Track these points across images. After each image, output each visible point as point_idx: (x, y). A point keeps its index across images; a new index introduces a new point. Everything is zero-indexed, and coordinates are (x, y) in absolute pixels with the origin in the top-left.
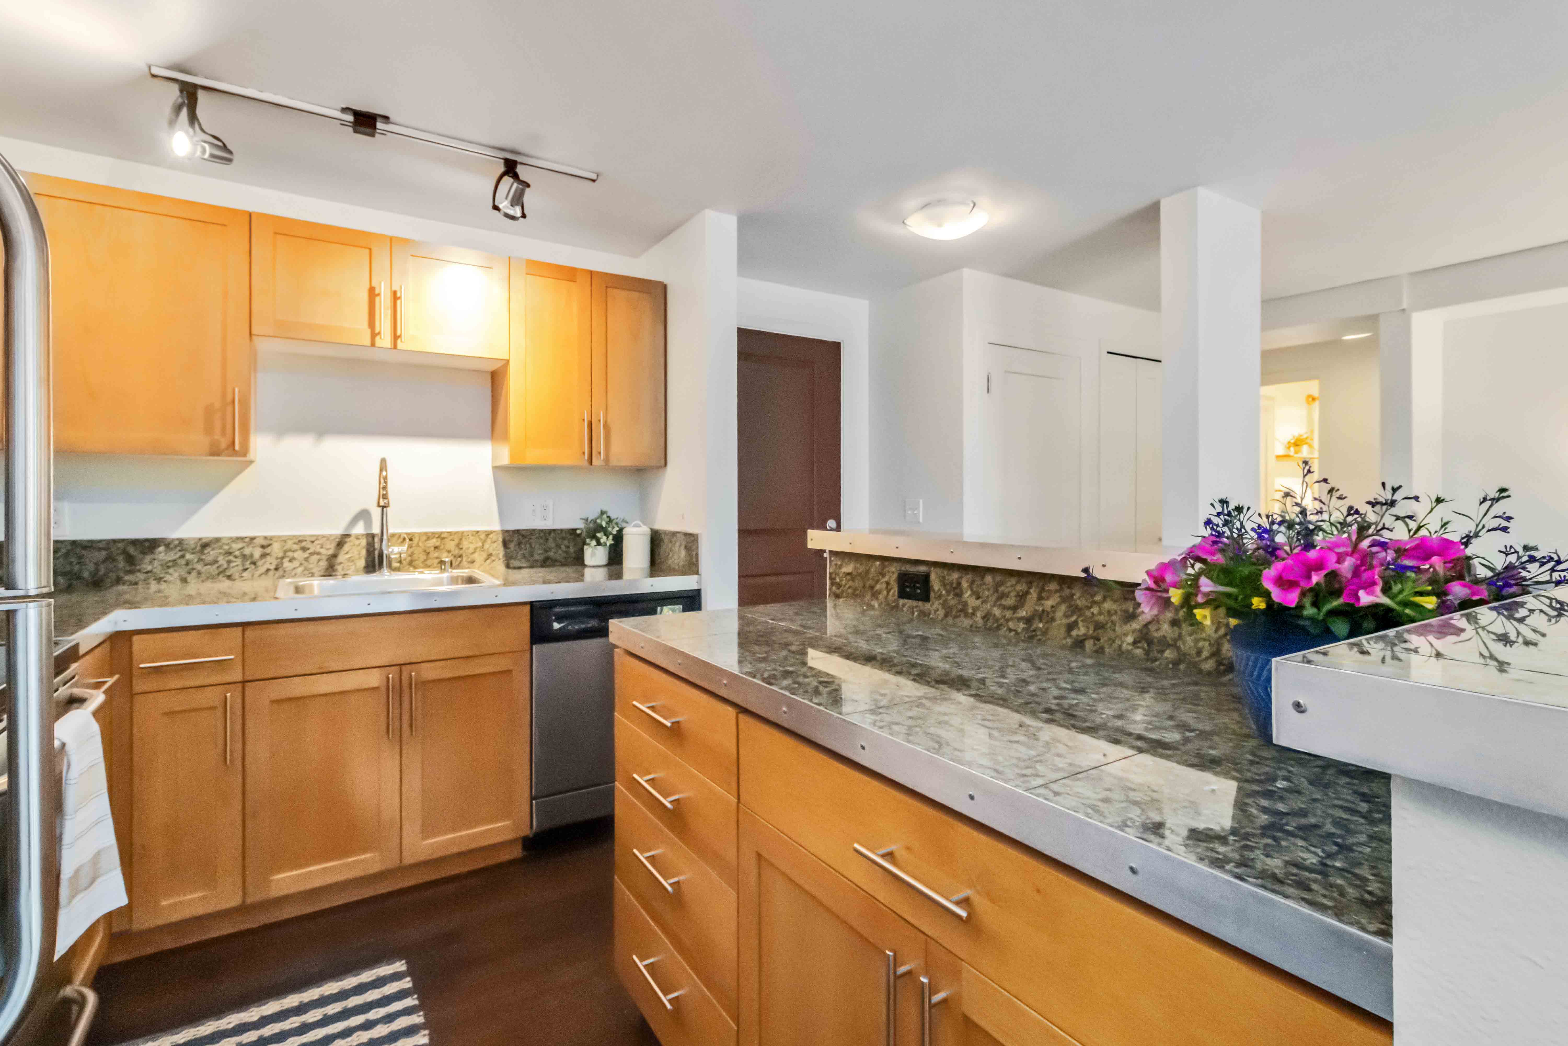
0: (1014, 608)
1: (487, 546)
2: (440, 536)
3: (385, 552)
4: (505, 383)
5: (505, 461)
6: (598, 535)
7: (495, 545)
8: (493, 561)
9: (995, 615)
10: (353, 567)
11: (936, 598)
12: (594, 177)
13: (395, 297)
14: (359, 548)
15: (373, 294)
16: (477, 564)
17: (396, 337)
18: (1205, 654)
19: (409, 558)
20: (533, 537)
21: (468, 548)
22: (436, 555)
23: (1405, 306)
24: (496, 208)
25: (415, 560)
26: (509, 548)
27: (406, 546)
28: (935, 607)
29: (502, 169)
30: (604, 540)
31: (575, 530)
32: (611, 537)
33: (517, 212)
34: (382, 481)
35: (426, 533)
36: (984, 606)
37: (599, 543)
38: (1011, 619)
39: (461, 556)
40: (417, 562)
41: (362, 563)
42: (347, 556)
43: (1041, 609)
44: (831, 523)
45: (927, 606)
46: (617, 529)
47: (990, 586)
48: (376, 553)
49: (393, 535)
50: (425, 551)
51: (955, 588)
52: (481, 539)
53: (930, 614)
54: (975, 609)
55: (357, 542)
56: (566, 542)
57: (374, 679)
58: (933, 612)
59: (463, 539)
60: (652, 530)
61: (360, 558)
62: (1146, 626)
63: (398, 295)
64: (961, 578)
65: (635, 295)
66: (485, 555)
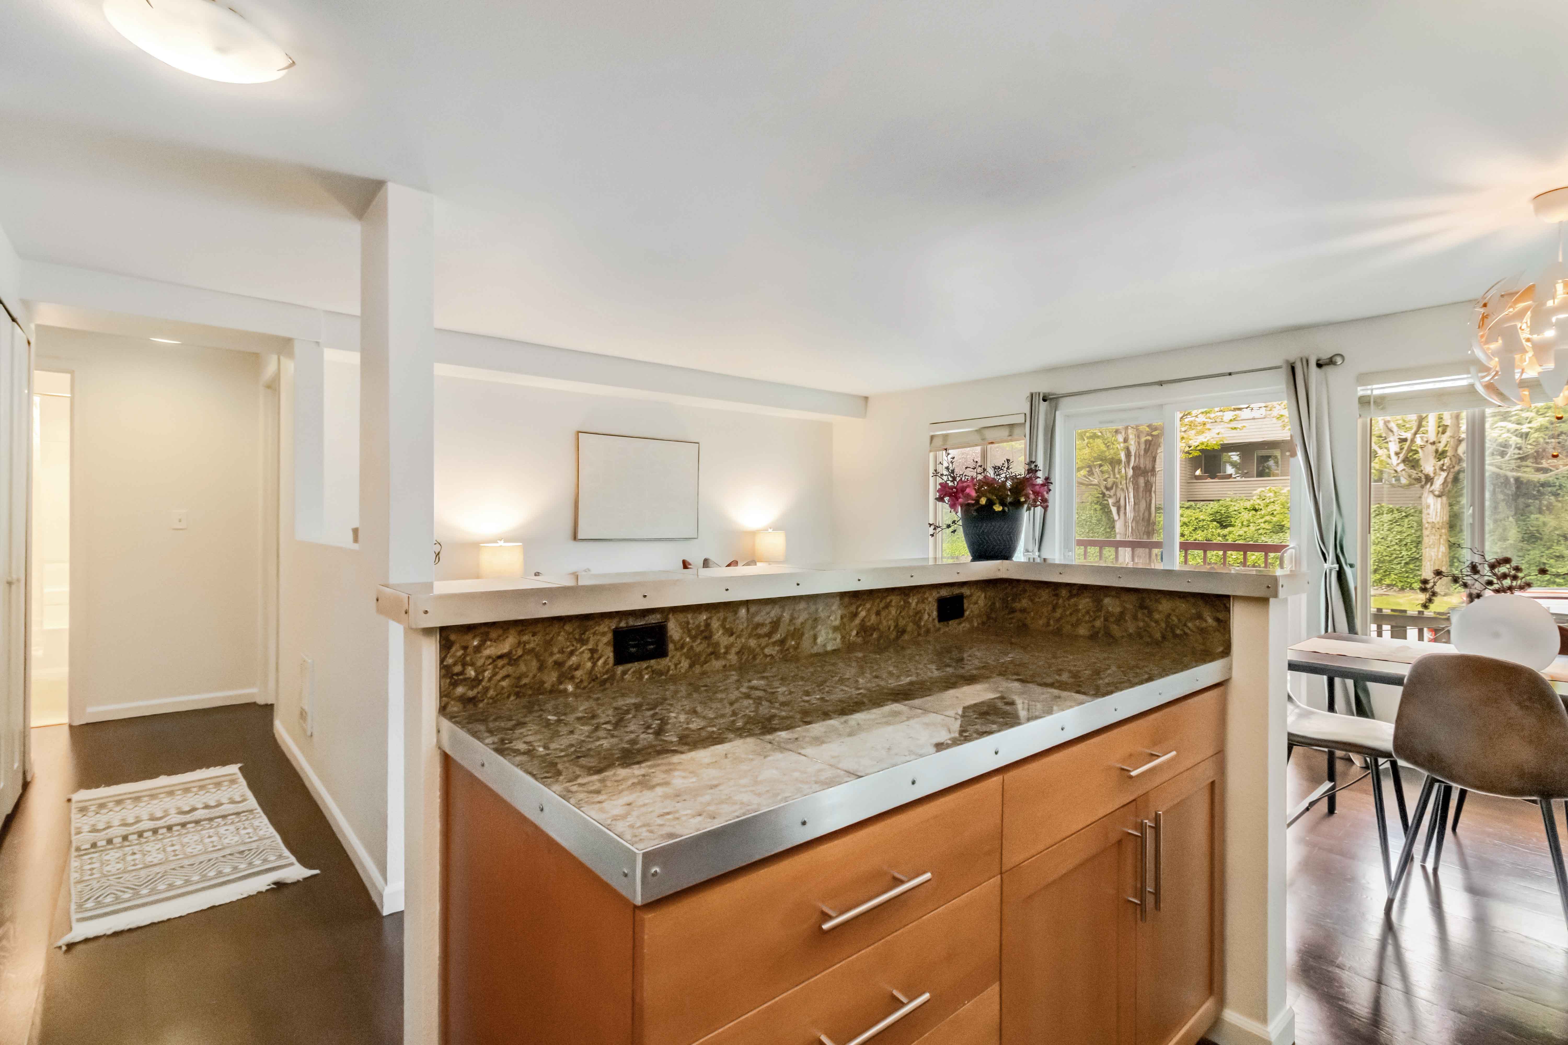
0: (769, 635)
9: (750, 647)
11: (676, 649)
18: (892, 628)
28: (675, 660)
36: (738, 641)
38: (767, 646)
43: (792, 628)
45: (664, 662)
47: (743, 620)
51: (703, 631)
53: (668, 671)
54: (728, 648)
58: (672, 667)
62: (863, 620)
64: (710, 618)
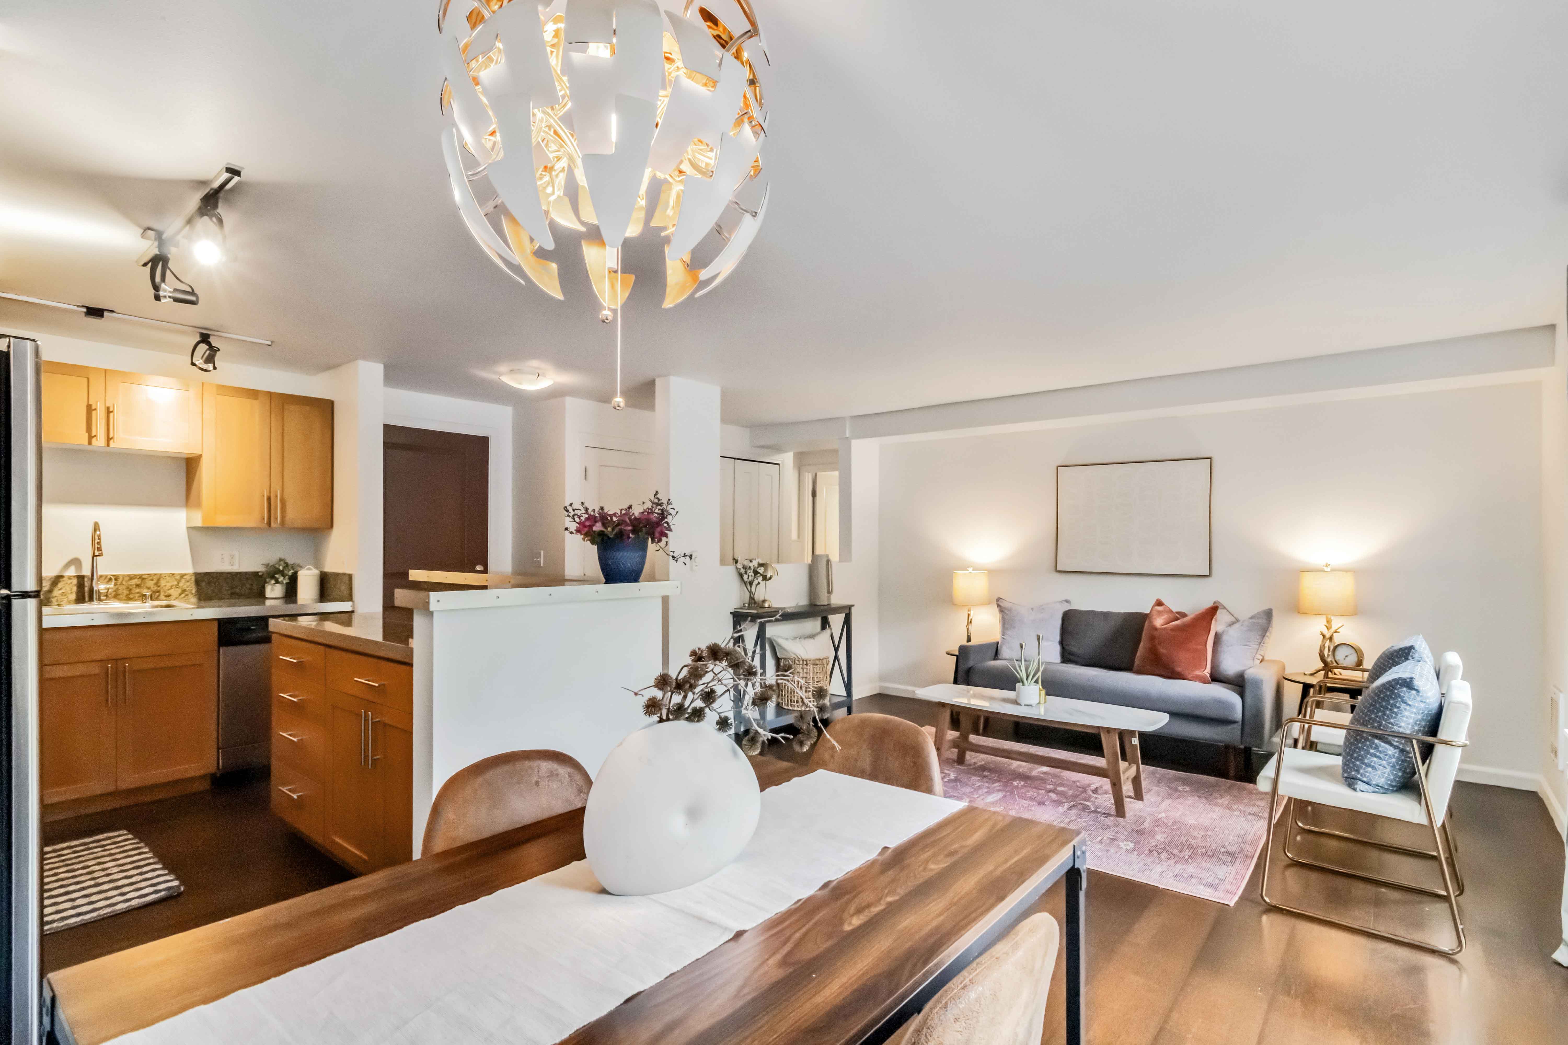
1: (181, 584)
2: (141, 578)
3: (95, 589)
4: (199, 468)
5: (198, 523)
6: (277, 576)
7: (188, 584)
8: (187, 595)
10: (66, 600)
12: (270, 343)
13: (109, 411)
14: (71, 585)
15: (90, 409)
16: (173, 598)
17: (109, 439)
19: (115, 593)
20: (221, 578)
21: (165, 586)
22: (138, 590)
23: (847, 436)
24: (193, 364)
25: (119, 595)
26: (201, 586)
27: (113, 584)
29: (198, 339)
30: (281, 579)
31: (257, 573)
32: (287, 577)
33: (210, 366)
34: (97, 538)
35: (129, 575)
37: (277, 582)
39: (159, 592)
40: (121, 596)
41: (73, 597)
42: (61, 592)
44: (479, 568)
46: (292, 571)
48: (86, 589)
49: (101, 576)
50: (127, 588)
52: (176, 580)
55: (69, 581)
56: (250, 582)
57: (95, 669)
59: (162, 579)
60: (321, 572)
61: (71, 593)
63: (111, 409)
65: (308, 408)
66: (180, 591)
